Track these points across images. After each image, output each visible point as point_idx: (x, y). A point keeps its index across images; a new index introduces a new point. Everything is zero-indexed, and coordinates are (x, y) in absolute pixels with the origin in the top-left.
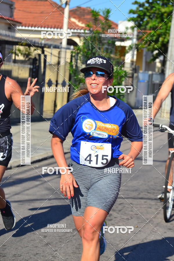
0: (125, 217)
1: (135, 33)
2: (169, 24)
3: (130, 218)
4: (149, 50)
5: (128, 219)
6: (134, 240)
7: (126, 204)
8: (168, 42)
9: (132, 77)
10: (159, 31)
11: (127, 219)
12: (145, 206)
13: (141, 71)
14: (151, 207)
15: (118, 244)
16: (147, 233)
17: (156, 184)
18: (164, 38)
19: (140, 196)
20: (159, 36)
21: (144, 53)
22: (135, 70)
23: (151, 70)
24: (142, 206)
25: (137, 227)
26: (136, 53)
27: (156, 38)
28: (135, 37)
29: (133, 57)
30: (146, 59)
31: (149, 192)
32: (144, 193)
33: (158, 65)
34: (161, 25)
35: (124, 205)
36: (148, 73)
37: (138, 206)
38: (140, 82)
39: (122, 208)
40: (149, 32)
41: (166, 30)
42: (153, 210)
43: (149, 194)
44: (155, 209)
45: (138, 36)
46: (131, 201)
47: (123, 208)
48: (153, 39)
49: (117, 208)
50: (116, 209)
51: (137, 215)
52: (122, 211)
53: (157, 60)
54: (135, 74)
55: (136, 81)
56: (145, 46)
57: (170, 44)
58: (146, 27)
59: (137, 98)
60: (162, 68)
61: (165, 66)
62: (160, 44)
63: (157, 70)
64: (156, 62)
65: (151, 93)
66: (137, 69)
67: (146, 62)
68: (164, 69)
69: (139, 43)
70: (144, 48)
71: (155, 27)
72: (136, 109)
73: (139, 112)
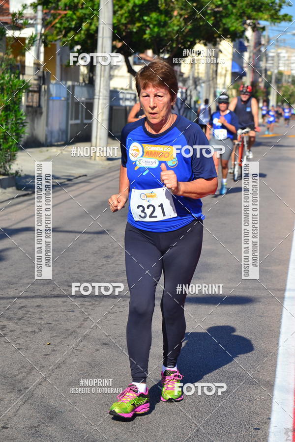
0: (30, 329)
1: (40, 15)
3: (37, 331)
5: (34, 332)
6: (43, 367)
7: (32, 307)
8: (97, 31)
9: (39, 91)
10: (80, 13)
11: (32, 332)
12: (63, 309)
13: (53, 82)
14: (73, 309)
15: (15, 376)
17: (83, 272)
18: (91, 24)
19: (55, 293)
20: (81, 20)
22: (43, 79)
23: (71, 80)
24: (59, 310)
25: (50, 344)
26: (42, 49)
27: (76, 24)
28: (39, 21)
29: (38, 57)
30: (61, 60)
33: (84, 70)
35: (28, 309)
36: (66, 83)
37: (52, 309)
38: (53, 100)
39: (23, 314)
40: (63, 13)
41: (93, 10)
42: (77, 314)
44: (80, 313)
45: (43, 20)
46: (38, 301)
47: (26, 314)
48: (70, 24)
49: (15, 314)
50: (14, 316)
51: (50, 325)
52: (24, 318)
54: (43, 86)
55: (46, 98)
56: (59, 37)
57: (100, 34)
58: (58, 5)
59: (49, 128)
60: (89, 75)
61: (94, 73)
62: (84, 34)
63: (81, 78)
64: (79, 66)
65: (73, 118)
66: (46, 77)
67: (61, 66)
68: (92, 77)
69: (47, 32)
70: (56, 41)
71: (72, 4)
72: (48, 146)
73: (54, 151)
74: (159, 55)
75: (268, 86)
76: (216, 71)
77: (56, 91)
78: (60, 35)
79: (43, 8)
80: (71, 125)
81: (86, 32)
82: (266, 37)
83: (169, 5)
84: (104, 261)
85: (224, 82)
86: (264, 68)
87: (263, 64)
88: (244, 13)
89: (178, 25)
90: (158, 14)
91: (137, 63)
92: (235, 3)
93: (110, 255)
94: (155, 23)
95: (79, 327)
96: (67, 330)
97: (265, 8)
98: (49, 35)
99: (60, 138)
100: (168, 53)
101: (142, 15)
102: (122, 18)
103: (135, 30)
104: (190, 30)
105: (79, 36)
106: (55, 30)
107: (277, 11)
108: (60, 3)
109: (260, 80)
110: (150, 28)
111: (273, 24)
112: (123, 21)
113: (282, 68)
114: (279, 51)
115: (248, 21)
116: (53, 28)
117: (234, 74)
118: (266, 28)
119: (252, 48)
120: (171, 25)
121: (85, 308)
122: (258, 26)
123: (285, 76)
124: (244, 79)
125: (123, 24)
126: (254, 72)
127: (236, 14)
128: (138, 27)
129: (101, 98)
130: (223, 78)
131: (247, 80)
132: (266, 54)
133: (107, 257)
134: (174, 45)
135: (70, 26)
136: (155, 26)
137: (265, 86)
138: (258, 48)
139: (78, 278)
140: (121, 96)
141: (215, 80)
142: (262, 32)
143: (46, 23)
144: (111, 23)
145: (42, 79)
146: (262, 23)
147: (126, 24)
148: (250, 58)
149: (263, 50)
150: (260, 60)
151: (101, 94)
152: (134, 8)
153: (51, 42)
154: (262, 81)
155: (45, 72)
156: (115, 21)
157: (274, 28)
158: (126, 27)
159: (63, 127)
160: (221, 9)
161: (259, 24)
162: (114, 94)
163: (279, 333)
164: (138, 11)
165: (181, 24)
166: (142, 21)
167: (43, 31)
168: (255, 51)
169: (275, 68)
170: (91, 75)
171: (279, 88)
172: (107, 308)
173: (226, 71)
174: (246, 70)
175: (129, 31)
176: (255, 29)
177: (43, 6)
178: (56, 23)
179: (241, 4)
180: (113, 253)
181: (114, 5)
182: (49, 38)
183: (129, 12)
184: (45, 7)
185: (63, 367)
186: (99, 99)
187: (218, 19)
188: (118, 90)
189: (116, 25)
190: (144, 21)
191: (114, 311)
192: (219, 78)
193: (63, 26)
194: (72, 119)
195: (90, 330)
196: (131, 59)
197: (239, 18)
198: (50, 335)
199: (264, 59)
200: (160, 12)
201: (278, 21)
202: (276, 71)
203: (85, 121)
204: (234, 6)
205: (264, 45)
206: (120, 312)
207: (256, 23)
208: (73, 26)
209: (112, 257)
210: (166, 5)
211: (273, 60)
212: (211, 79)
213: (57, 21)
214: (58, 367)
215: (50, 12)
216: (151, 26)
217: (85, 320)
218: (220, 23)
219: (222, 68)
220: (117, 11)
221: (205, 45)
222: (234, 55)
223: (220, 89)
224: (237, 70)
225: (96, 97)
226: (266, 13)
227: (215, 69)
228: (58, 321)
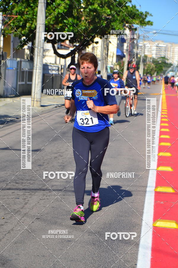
1: (1, 18)
2: (35, 10)
4: (15, 36)
8: (35, 28)
10: (25, 17)
12: (12, 197)
13: (8, 58)
14: (18, 197)
16: (14, 224)
17: (25, 174)
18: (32, 24)
19: (8, 187)
20: (26, 21)
21: (12, 39)
23: (19, 57)
24: (10, 197)
25: (4, 218)
27: (23, 23)
30: (13, 45)
31: (17, 182)
32: (12, 184)
33: (27, 52)
34: (27, 10)
36: (16, 59)
37: (6, 197)
38: (8, 69)
40: (15, 17)
41: (33, 15)
42: (21, 200)
43: (17, 185)
44: (23, 199)
45: (3, 20)
48: (19, 24)
53: (26, 47)
54: (2, 61)
55: (4, 68)
56: (12, 31)
57: (37, 30)
58: (12, 12)
59: (6, 86)
60: (31, 55)
61: (34, 54)
62: (28, 30)
63: (26, 57)
64: (24, 49)
65: (21, 81)
66: (4, 55)
67: (14, 49)
68: (33, 56)
69: (5, 28)
70: (10, 33)
71: (21, 12)
72: (5, 97)
73: (8, 100)
74: (73, 44)
75: (138, 64)
76: (108, 54)
77: (10, 64)
78: (13, 30)
79: (3, 13)
80: (19, 85)
81: (29, 29)
82: (138, 34)
83: (80, 14)
84: (38, 168)
85: (112, 61)
86: (136, 53)
87: (135, 51)
88: (124, 19)
89: (84, 26)
90: (73, 19)
91: (60, 48)
92: (119, 13)
93: (42, 164)
94: (71, 24)
95: (22, 208)
96: (15, 210)
97: (137, 17)
98: (6, 30)
99: (12, 93)
100: (78, 43)
101: (63, 19)
102: (50, 21)
103: (58, 28)
104: (92, 29)
105: (25, 31)
106: (10, 27)
107: (144, 19)
108: (13, 11)
109: (134, 60)
110: (67, 27)
111: (141, 27)
112: (52, 22)
113: (146, 53)
114: (145, 43)
115: (127, 25)
116: (9, 26)
117: (118, 56)
118: (137, 29)
119: (129, 41)
120: (81, 26)
121: (26, 197)
122: (132, 27)
123: (149, 58)
124: (124, 59)
125: (51, 24)
126: (130, 55)
127: (120, 20)
128: (60, 26)
129: (37, 69)
130: (111, 58)
131: (126, 60)
132: (137, 45)
133: (40, 165)
134: (82, 38)
135: (19, 25)
136: (70, 26)
137: (136, 64)
138: (132, 41)
139: (22, 178)
140: (50, 68)
141: (106, 59)
142: (135, 31)
143: (4, 23)
144: (44, 24)
145: (2, 56)
146: (135, 26)
147: (53, 24)
148: (127, 46)
149: (135, 42)
150: (133, 48)
151: (38, 66)
152: (58, 15)
153: (8, 34)
154: (135, 60)
155: (4, 52)
156: (47, 22)
157: (142, 29)
158: (53, 26)
159: (14, 86)
160: (111, 17)
161: (133, 26)
162: (45, 67)
163: (143, 212)
164: (61, 17)
165: (86, 25)
166: (63, 23)
167: (3, 28)
168: (130, 43)
169: (142, 53)
170: (32, 55)
171: (144, 65)
172: (39, 197)
173: (113, 54)
174: (125, 54)
175: (55, 28)
176: (131, 29)
177: (3, 12)
178: (11, 23)
179: (122, 14)
180: (44, 163)
181: (46, 13)
182: (7, 32)
183: (55, 17)
184: (4, 13)
185: (12, 232)
186: (36, 69)
187: (109, 23)
188: (48, 64)
189: (47, 25)
190: (64, 23)
191: (43, 198)
192: (109, 58)
193: (15, 25)
194: (19, 81)
195: (29, 210)
196: (56, 45)
197: (121, 22)
198: (4, 213)
199: (136, 48)
200: (74, 18)
201: (144, 25)
202: (143, 55)
203: (28, 83)
204: (118, 15)
205: (136, 39)
206: (47, 199)
207: (132, 26)
208: (21, 25)
209: (43, 166)
210: (77, 14)
211: (141, 48)
212: (104, 59)
213: (11, 21)
214: (9, 232)
215: (7, 16)
216: (68, 26)
217: (26, 204)
218: (110, 25)
219: (111, 52)
220: (48, 16)
221: (101, 38)
222: (118, 44)
223: (110, 65)
224: (120, 54)
225: (35, 68)
226: (137, 20)
227: (106, 53)
228: (9, 204)
